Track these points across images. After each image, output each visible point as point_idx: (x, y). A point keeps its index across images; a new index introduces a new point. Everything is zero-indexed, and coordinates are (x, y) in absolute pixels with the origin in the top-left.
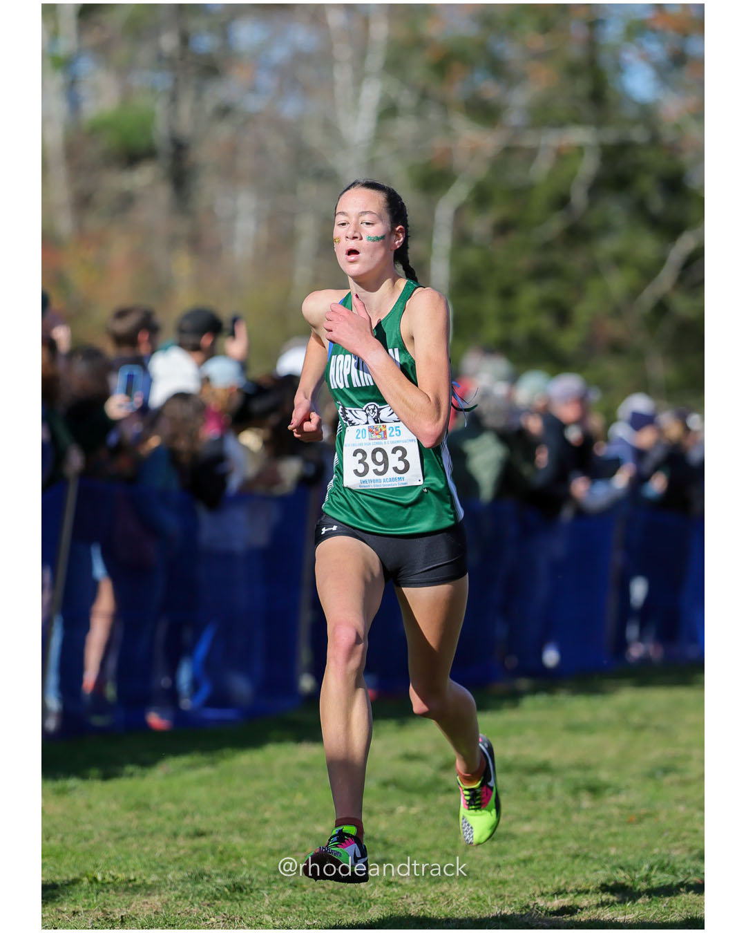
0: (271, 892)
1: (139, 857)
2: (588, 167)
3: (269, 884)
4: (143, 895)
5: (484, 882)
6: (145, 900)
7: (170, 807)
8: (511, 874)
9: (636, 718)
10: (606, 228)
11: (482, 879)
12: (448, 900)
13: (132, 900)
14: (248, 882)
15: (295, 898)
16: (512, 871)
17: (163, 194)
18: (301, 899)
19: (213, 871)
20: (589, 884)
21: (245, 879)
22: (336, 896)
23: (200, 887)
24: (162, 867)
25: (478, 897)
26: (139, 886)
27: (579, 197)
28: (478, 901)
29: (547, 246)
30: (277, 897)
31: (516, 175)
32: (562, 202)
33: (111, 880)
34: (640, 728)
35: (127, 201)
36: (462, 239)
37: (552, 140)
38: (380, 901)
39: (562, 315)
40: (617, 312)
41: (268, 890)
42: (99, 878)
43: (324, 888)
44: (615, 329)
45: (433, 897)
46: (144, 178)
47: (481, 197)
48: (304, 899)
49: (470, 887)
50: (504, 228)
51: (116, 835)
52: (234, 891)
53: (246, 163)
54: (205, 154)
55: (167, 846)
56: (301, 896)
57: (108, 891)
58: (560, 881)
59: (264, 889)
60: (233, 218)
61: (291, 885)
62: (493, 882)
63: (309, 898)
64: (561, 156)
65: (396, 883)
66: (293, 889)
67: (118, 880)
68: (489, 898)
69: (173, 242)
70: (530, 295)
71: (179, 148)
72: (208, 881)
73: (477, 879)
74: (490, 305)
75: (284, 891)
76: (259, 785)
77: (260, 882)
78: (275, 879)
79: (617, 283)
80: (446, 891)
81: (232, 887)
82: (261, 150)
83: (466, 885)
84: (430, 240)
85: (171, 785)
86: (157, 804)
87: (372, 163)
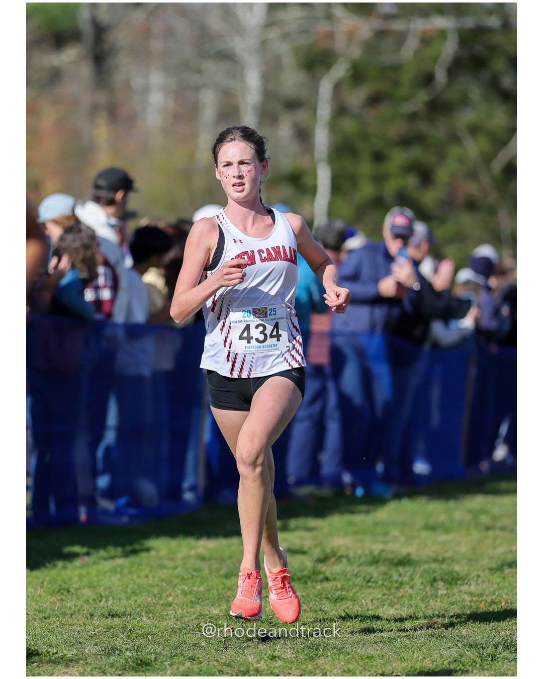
0: (173, 664)
2: (449, 49)
3: (171, 657)
4: (63, 666)
6: (66, 671)
7: (87, 592)
8: (377, 650)
9: (484, 519)
10: (465, 101)
12: (323, 672)
13: (55, 670)
14: (153, 656)
15: (192, 669)
17: (86, 70)
18: (197, 670)
19: (123, 646)
20: (443, 659)
21: (151, 653)
22: (227, 669)
23: (112, 658)
24: (80, 643)
25: (349, 669)
26: (60, 659)
27: (441, 77)
28: (348, 673)
29: (413, 117)
30: (178, 669)
31: (387, 59)
32: (428, 80)
34: (488, 528)
35: (56, 75)
36: (340, 110)
37: (419, 25)
38: (265, 672)
39: (426, 176)
40: (473, 175)
41: (171, 662)
43: (217, 661)
44: (471, 188)
45: (310, 669)
46: (69, 56)
47: (357, 75)
48: (201, 671)
50: (374, 100)
51: (41, 616)
52: (141, 663)
53: (156, 45)
54: (120, 37)
55: (84, 624)
56: (198, 668)
59: (167, 662)
60: (146, 89)
61: (189, 659)
63: (205, 669)
64: (426, 40)
65: (279, 657)
66: (191, 662)
68: (358, 670)
69: (94, 111)
70: (398, 158)
71: (100, 31)
72: (119, 654)
74: (365, 167)
75: (184, 664)
76: (163, 573)
77: (164, 655)
78: (177, 653)
79: (473, 149)
82: (169, 33)
84: (315, 111)
85: (87, 573)
86: (76, 589)
87: (264, 44)
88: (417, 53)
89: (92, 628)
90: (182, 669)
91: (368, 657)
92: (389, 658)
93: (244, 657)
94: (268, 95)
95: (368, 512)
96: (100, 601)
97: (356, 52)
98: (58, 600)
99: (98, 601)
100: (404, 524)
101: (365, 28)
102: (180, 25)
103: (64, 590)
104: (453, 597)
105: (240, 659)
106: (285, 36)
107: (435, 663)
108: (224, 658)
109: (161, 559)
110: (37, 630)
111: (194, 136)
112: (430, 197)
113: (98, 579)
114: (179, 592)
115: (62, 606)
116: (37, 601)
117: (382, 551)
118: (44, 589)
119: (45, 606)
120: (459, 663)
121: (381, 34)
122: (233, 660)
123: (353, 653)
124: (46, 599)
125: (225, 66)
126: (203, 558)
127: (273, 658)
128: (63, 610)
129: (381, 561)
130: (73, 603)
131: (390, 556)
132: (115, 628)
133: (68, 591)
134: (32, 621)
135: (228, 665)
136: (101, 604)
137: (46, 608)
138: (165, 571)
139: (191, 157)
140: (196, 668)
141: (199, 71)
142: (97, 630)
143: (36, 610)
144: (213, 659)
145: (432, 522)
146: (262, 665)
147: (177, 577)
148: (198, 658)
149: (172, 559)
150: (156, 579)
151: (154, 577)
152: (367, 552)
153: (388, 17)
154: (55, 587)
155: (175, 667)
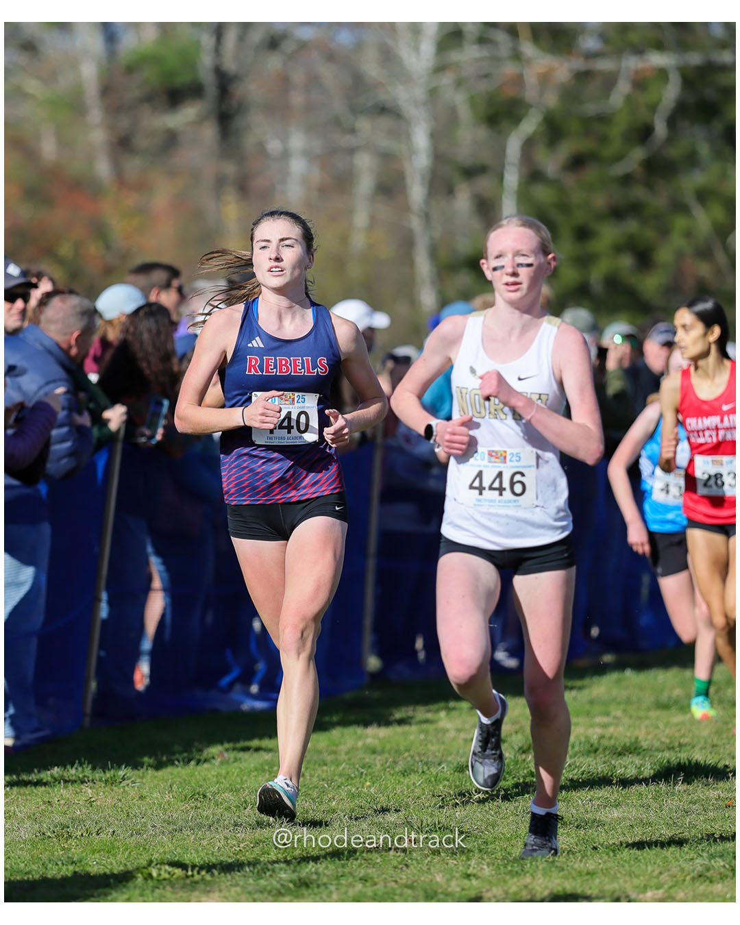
0: (339, 887)
1: (197, 851)
2: (671, 92)
3: (338, 878)
4: (201, 893)
5: (570, 873)
8: (600, 864)
10: (692, 160)
11: (568, 870)
14: (314, 877)
16: (600, 861)
17: (210, 132)
20: (684, 874)
21: (312, 873)
22: (410, 892)
23: (262, 882)
26: (197, 883)
27: (661, 129)
29: (626, 180)
30: (346, 893)
31: (591, 109)
32: (644, 133)
33: (167, 876)
35: (171, 140)
36: (534, 176)
37: (632, 63)
39: (644, 259)
40: (705, 253)
41: (336, 885)
42: (155, 874)
43: (396, 881)
46: (188, 113)
47: (554, 130)
48: (375, 895)
49: (556, 879)
50: (577, 163)
51: (171, 828)
52: (300, 887)
53: (297, 99)
54: (252, 90)
55: (226, 838)
56: (372, 891)
57: (164, 888)
58: (653, 871)
59: (331, 884)
60: (286, 155)
61: (361, 879)
62: (580, 873)
64: (640, 84)
65: (474, 875)
66: (363, 884)
67: (175, 877)
69: (220, 182)
70: (609, 234)
71: (225, 81)
72: (271, 876)
73: (563, 870)
75: (354, 886)
77: (328, 876)
78: (344, 872)
80: (529, 884)
81: (298, 882)
82: (313, 81)
83: (551, 877)
84: (501, 177)
85: (228, 773)
86: (214, 794)
87: (433, 93)
88: (629, 99)
89: (235, 842)
90: (351, 893)
91: (588, 873)
92: (615, 874)
93: (430, 877)
94: (438, 157)
95: (580, 688)
96: (245, 809)
97: (552, 100)
98: (192, 808)
99: (242, 808)
100: (628, 701)
101: (562, 69)
102: (327, 73)
103: (199, 796)
104: (694, 793)
105: (425, 878)
106: (459, 83)
107: (675, 879)
108: (404, 877)
109: (320, 752)
110: (166, 847)
111: (350, 213)
112: (650, 284)
113: (242, 780)
114: (344, 794)
115: (198, 815)
116: (165, 810)
117: (602, 737)
118: (174, 794)
119: (175, 815)
120: (705, 878)
121: (583, 76)
122: (416, 881)
123: (569, 868)
124: (176, 807)
125: (385, 122)
126: (374, 752)
127: (468, 876)
128: (198, 820)
129: (601, 750)
130: (210, 812)
131: (612, 742)
132: (265, 842)
133: (205, 796)
134: (159, 835)
135: (411, 887)
136: (246, 812)
137: (178, 818)
138: (325, 768)
139: (344, 240)
140: (369, 891)
141: (352, 131)
142: (242, 845)
143: (165, 821)
144: (391, 879)
145: (664, 697)
146: (454, 887)
147: (340, 775)
148: (372, 878)
149: (335, 753)
150: (315, 779)
151: (312, 776)
152: (583, 739)
153: (591, 56)
154: (187, 791)
155: (343, 889)
